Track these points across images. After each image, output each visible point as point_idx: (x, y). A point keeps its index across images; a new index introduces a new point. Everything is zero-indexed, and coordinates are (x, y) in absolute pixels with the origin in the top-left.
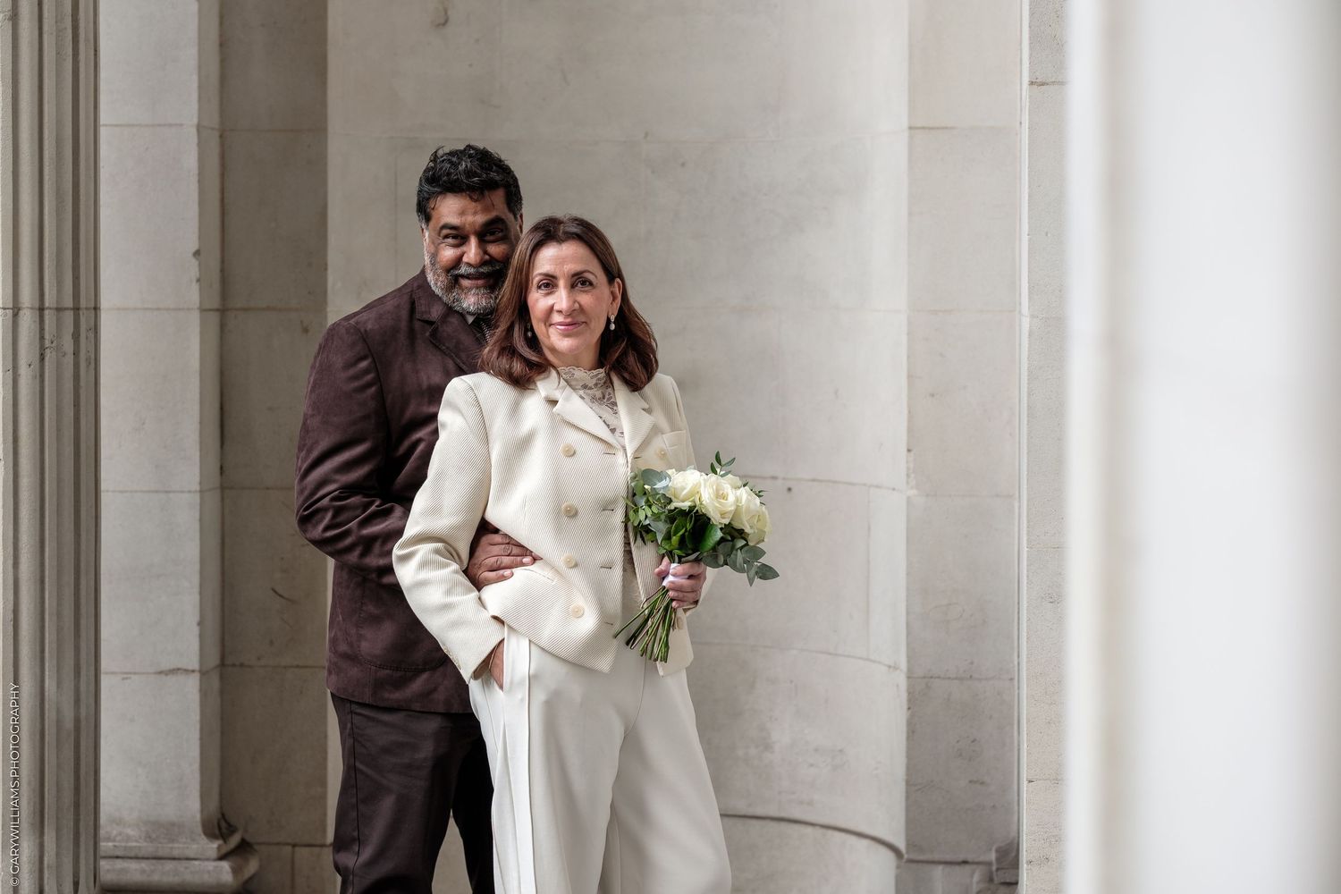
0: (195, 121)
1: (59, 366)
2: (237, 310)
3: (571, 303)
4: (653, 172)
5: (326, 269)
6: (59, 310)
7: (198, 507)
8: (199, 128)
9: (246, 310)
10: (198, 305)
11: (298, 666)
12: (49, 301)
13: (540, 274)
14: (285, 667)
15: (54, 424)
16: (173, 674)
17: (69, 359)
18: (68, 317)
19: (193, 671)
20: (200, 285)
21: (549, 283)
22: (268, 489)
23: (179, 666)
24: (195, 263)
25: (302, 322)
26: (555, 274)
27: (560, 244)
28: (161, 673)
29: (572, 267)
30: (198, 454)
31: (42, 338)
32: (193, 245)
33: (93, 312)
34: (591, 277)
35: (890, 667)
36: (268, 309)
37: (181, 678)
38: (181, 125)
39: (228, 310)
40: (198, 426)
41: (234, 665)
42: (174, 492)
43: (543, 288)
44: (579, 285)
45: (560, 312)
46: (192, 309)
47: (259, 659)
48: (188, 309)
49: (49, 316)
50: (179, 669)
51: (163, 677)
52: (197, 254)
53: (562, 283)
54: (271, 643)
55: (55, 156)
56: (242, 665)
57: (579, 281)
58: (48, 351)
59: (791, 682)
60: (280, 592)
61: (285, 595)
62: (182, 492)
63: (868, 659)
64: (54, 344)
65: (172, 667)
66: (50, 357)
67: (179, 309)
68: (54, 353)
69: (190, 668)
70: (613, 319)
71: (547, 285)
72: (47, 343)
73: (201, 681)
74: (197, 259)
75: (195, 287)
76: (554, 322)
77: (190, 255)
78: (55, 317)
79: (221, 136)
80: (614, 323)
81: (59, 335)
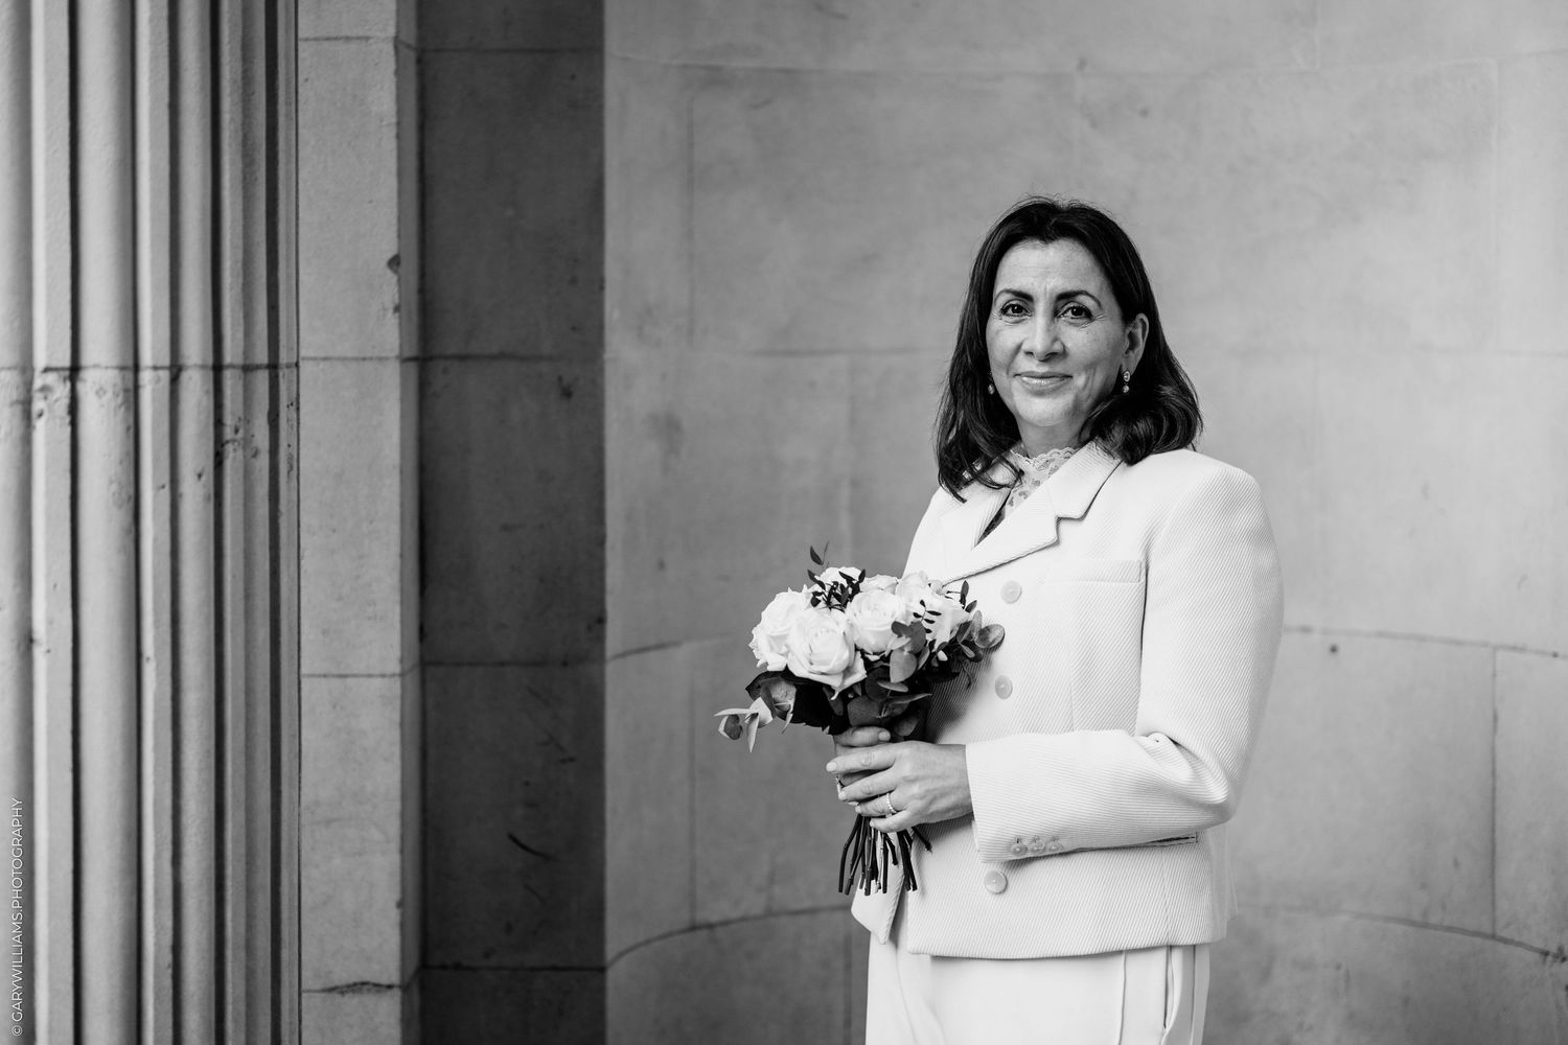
0: (391, 31)
1: (247, 473)
2: (447, 358)
3: (1049, 341)
4: (1094, 125)
5: (602, 288)
6: (248, 369)
7: (398, 703)
8: (398, 43)
9: (463, 358)
10: (396, 352)
11: (554, 968)
12: (230, 355)
13: (1008, 291)
14: (533, 969)
15: (241, 585)
16: (353, 991)
17: (263, 461)
18: (262, 379)
19: (390, 987)
20: (400, 318)
21: (1022, 304)
22: (502, 664)
23: (367, 977)
24: (391, 278)
25: (560, 379)
26: (1031, 292)
27: (1046, 243)
28: (331, 990)
29: (1059, 284)
30: (397, 609)
31: (219, 423)
32: (389, 248)
33: (295, 370)
34: (1089, 303)
35: (1546, 954)
36: (502, 356)
37: (369, 999)
38: (367, 38)
39: (431, 358)
40: (398, 560)
41: (444, 967)
42: (355, 676)
43: (1010, 311)
44: (1070, 313)
45: (1030, 353)
46: (387, 359)
47: (487, 955)
48: (380, 359)
49: (230, 380)
50: (363, 984)
51: (337, 997)
52: (394, 262)
53: (1042, 308)
54: (509, 928)
55: (240, 77)
56: (457, 966)
57: (1067, 304)
58: (229, 448)
59: (1338, 967)
60: (523, 841)
61: (533, 846)
62: (370, 676)
63: (1493, 937)
64: (241, 434)
65: (355, 979)
66: (234, 459)
67: (364, 359)
68: (240, 452)
69: (384, 981)
70: (1127, 377)
71: (1019, 310)
72: (228, 433)
73: (403, 1004)
74: (396, 272)
75: (392, 321)
76: (1020, 371)
77: (384, 263)
78: (241, 382)
79: (419, 61)
80: (1129, 384)
81: (247, 419)
